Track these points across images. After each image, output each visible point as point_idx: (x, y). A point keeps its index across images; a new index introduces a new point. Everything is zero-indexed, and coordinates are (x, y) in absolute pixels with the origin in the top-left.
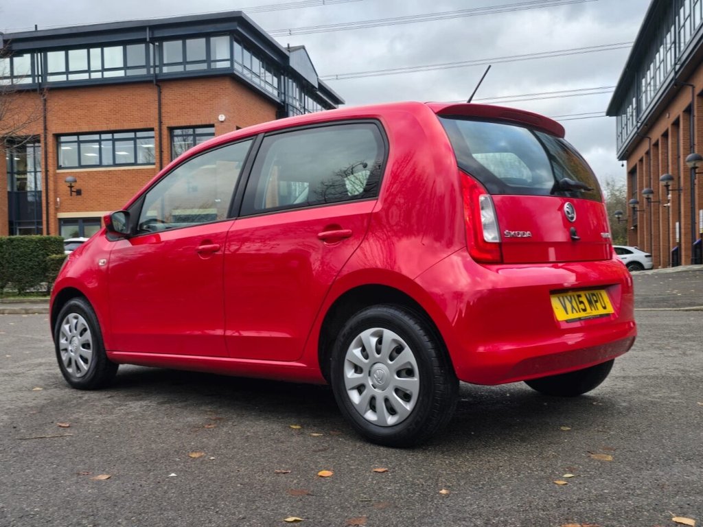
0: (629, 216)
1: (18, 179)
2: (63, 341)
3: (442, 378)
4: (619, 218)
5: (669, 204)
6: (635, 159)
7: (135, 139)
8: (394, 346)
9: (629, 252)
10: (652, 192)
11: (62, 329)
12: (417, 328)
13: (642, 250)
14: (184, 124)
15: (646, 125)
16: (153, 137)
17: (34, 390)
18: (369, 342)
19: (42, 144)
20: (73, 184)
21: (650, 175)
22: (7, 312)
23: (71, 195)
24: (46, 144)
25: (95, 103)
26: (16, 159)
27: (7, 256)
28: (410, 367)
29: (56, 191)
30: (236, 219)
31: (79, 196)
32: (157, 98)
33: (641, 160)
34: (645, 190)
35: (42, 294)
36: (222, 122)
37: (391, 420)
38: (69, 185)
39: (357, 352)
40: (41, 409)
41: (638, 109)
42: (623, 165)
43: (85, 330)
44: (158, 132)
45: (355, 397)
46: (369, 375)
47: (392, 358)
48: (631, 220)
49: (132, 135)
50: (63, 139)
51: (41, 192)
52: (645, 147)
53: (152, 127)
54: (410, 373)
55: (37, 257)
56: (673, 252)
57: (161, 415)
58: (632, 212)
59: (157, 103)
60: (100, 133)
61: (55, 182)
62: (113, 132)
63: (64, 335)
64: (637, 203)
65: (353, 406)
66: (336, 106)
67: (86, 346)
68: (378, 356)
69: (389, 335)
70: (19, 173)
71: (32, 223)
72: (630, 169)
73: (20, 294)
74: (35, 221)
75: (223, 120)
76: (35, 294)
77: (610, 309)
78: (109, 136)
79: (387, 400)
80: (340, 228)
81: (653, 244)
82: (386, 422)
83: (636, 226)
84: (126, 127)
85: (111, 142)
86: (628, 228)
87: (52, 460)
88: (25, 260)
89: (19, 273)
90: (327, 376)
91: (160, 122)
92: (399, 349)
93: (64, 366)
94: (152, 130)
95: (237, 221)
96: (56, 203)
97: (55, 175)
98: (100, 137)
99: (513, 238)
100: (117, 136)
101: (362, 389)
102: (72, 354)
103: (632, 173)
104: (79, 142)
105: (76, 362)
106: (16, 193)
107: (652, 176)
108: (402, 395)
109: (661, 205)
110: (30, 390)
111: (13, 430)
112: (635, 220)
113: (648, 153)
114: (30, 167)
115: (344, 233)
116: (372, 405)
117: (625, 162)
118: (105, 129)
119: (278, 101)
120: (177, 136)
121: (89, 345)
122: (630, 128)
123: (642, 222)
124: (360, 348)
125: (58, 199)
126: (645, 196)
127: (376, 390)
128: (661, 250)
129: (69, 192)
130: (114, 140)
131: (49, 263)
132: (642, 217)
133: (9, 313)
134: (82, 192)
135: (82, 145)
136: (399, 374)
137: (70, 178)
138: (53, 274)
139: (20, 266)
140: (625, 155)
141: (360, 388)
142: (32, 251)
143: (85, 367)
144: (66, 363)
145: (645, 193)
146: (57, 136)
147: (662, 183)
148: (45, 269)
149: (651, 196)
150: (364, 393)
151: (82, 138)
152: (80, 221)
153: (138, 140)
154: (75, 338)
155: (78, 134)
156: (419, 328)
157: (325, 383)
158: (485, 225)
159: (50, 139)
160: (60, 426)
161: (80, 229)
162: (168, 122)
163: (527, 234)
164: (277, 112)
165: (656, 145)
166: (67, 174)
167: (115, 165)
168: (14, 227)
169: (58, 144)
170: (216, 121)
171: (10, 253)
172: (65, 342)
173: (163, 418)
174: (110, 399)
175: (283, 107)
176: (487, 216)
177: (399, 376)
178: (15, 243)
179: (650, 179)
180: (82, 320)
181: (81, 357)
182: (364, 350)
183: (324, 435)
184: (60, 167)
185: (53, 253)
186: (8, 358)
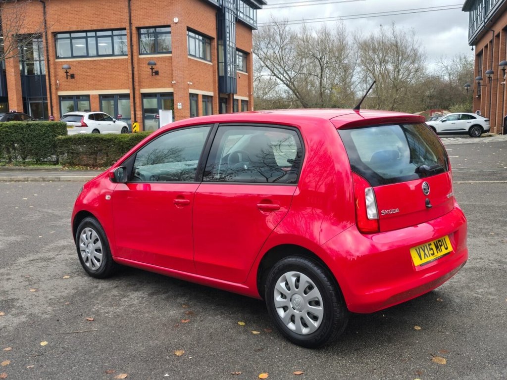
0: (475, 88)
1: (27, 65)
2: (82, 245)
3: (338, 310)
4: (467, 89)
5: (504, 82)
6: (482, 46)
7: (112, 36)
8: (307, 285)
9: (473, 118)
10: (492, 73)
11: (81, 237)
12: (323, 276)
13: (483, 115)
14: (148, 25)
15: (491, 21)
16: (125, 35)
17: (64, 278)
18: (291, 280)
19: (44, 39)
20: (68, 71)
21: (492, 59)
22: (29, 180)
23: (67, 79)
24: (47, 40)
25: (82, 9)
26: (25, 49)
27: (27, 136)
28: (317, 300)
29: (56, 75)
30: (200, 183)
31: (73, 79)
32: (127, 5)
33: (486, 47)
34: (488, 71)
35: (52, 163)
36: (176, 23)
37: (305, 331)
38: (65, 71)
39: (283, 285)
40: (71, 299)
41: (486, 8)
42: (473, 49)
43: (97, 240)
44: (129, 31)
45: (281, 313)
46: (291, 301)
47: (306, 293)
48: (476, 91)
49: (109, 33)
50: (59, 36)
51: (45, 75)
52: (490, 37)
53: (124, 27)
54: (317, 303)
55: (48, 137)
56: (505, 118)
57: (152, 309)
58: (477, 85)
59: (127, 8)
60: (86, 31)
61: (55, 69)
62: (96, 31)
63: (82, 241)
64: (481, 79)
65: (280, 318)
66: (260, 6)
67: (98, 250)
68: (297, 290)
69: (304, 278)
70: (28, 59)
71: (40, 99)
72: (477, 53)
73: (37, 163)
74: (42, 97)
75: (177, 22)
76: (48, 163)
77: (450, 249)
78: (93, 34)
79: (302, 318)
80: (271, 203)
81: (491, 111)
82: (302, 332)
83: (480, 96)
84: (105, 28)
85: (95, 38)
86: (474, 96)
87: (87, 357)
88: (40, 140)
89: (36, 149)
90: (263, 295)
91: (131, 24)
92: (310, 288)
93: (83, 261)
94: (125, 29)
95: (201, 185)
96: (56, 84)
97: (55, 63)
98: (87, 34)
99: (387, 214)
100: (99, 34)
101: (286, 309)
102: (89, 255)
103: (479, 55)
104: (71, 38)
105: (91, 260)
106: (26, 76)
107: (493, 60)
108: (312, 317)
109: (498, 83)
110: (61, 278)
111: (57, 323)
112: (479, 91)
113: (491, 42)
114: (36, 55)
115: (274, 207)
116: (293, 319)
117: (474, 47)
118: (89, 28)
119: (218, 5)
120: (143, 34)
121: (100, 250)
122: (479, 22)
123: (484, 93)
124: (285, 283)
125: (58, 82)
126: (488, 75)
127: (295, 311)
128: (497, 115)
129: (66, 76)
130: (97, 37)
131: (57, 142)
132: (484, 89)
133: (32, 181)
134: (75, 76)
135: (73, 41)
136: (310, 303)
137: (65, 66)
138: (61, 149)
139: (36, 143)
140: (474, 42)
141: (285, 308)
142: (45, 133)
143: (98, 264)
144: (84, 260)
145: (487, 74)
146: (55, 34)
147: (500, 68)
148: (55, 146)
149: (492, 76)
150: (287, 311)
151: (73, 35)
152: (75, 98)
153: (114, 37)
154: (90, 244)
155: (70, 32)
156: (324, 276)
157: (261, 299)
158: (368, 206)
159: (50, 36)
160: (88, 320)
161: (75, 103)
162: (136, 23)
163: (397, 210)
164: (216, 14)
165: (498, 36)
166: (64, 62)
167: (98, 56)
168: (27, 101)
169: (56, 40)
170: (171, 22)
171: (28, 135)
172: (83, 246)
173: (154, 311)
174: (116, 289)
175: (221, 9)
176: (370, 199)
177: (310, 305)
178: (32, 127)
179: (492, 62)
180: (95, 233)
181: (95, 257)
182: (287, 284)
183: (261, 333)
184: (58, 57)
185: (59, 134)
186: (40, 239)
